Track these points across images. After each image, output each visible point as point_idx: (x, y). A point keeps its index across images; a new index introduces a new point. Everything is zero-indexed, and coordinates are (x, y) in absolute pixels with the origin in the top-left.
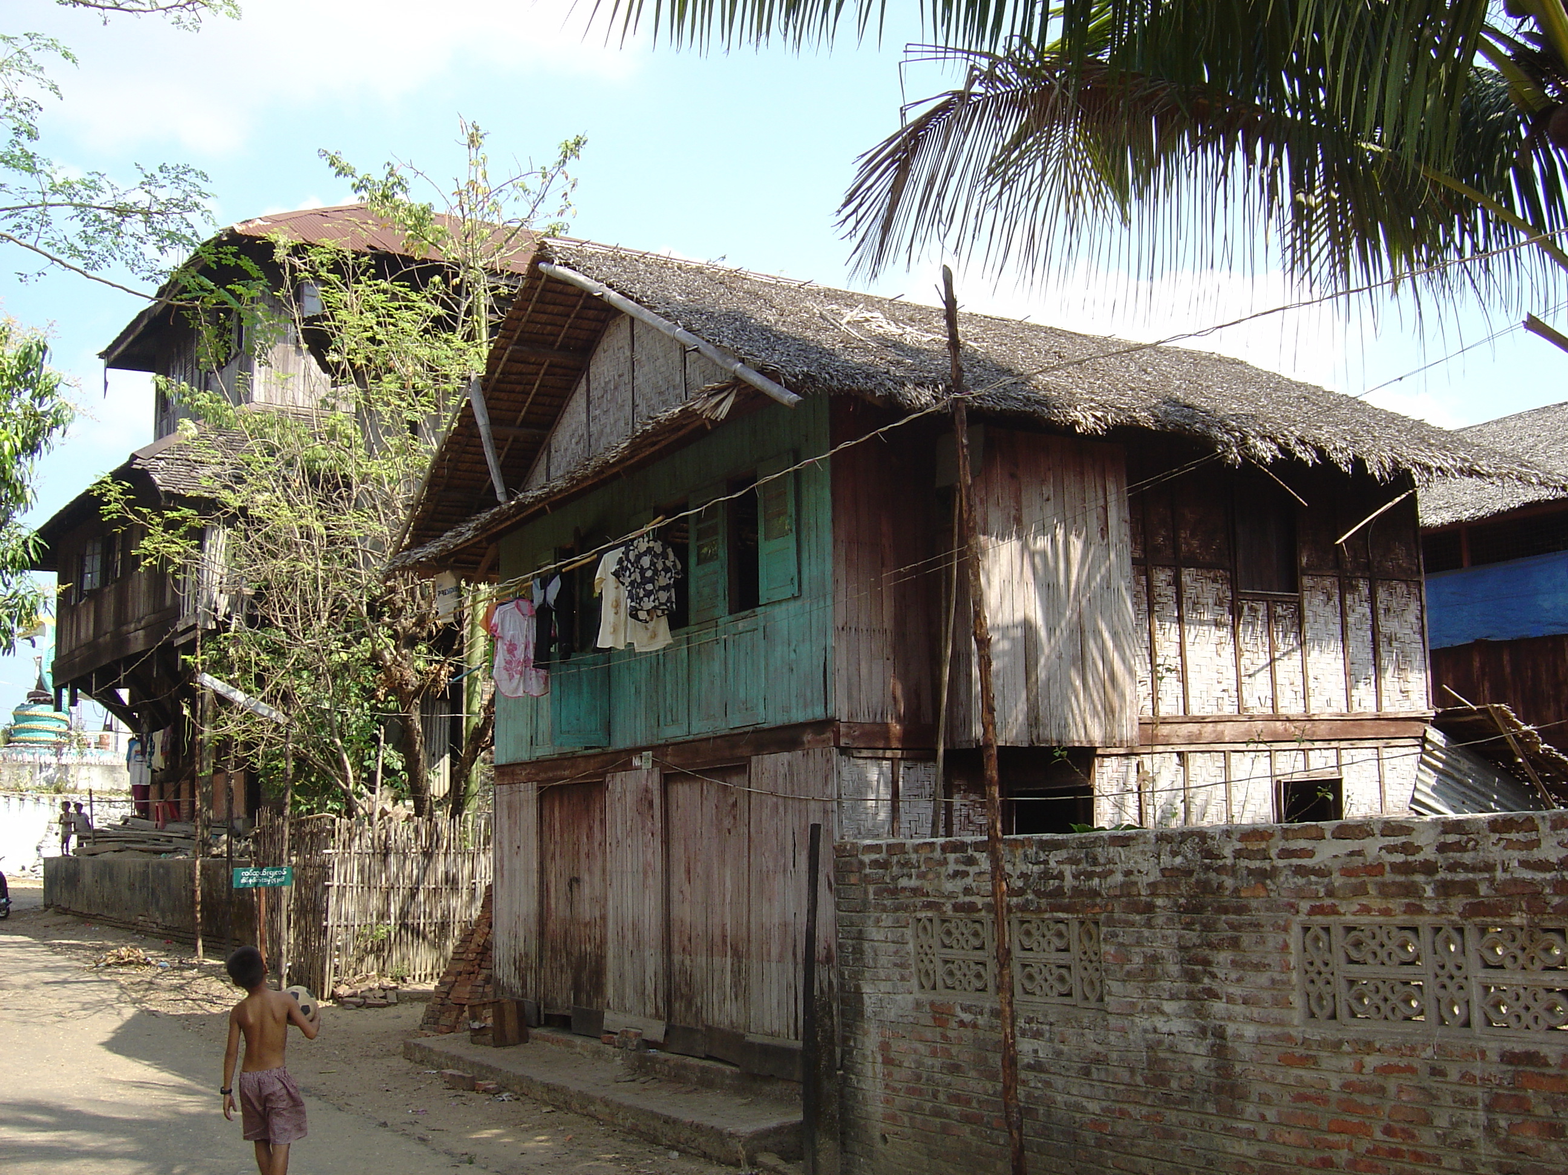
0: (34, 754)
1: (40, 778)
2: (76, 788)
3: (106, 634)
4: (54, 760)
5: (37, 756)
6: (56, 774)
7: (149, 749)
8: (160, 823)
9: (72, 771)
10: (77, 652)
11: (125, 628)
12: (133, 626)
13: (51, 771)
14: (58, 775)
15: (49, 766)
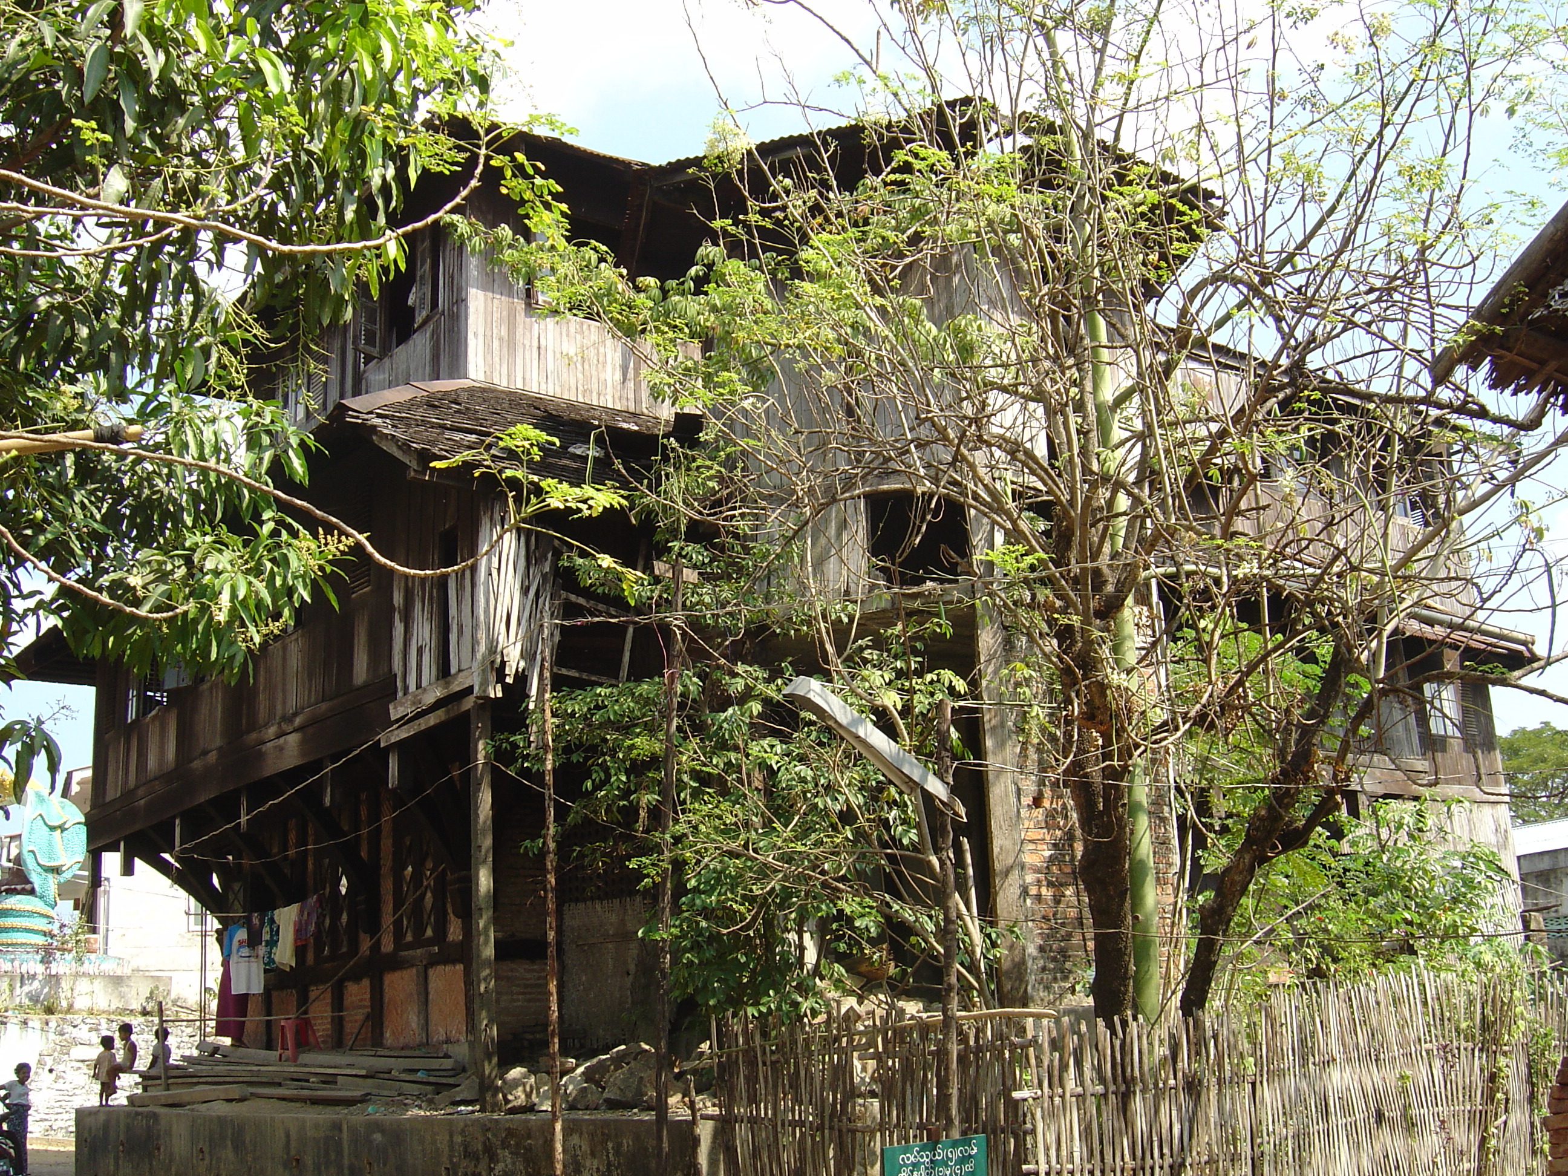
0: (12, 961)
1: (21, 994)
2: (71, 1006)
3: (205, 753)
4: (40, 969)
5: (16, 963)
6: (43, 988)
7: (266, 937)
8: (289, 1053)
9: (65, 984)
10: (141, 792)
11: (254, 735)
12: (272, 730)
13: (36, 984)
14: (46, 990)
15: (33, 977)
